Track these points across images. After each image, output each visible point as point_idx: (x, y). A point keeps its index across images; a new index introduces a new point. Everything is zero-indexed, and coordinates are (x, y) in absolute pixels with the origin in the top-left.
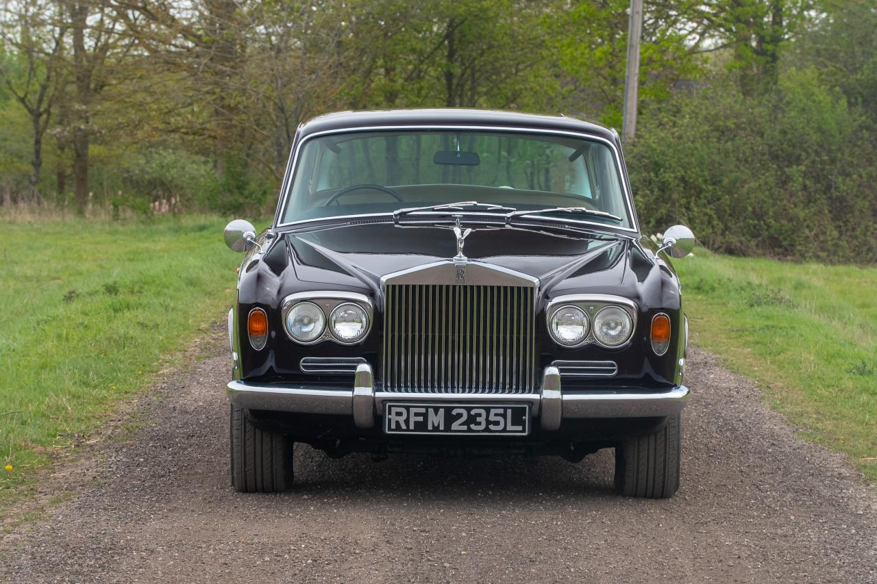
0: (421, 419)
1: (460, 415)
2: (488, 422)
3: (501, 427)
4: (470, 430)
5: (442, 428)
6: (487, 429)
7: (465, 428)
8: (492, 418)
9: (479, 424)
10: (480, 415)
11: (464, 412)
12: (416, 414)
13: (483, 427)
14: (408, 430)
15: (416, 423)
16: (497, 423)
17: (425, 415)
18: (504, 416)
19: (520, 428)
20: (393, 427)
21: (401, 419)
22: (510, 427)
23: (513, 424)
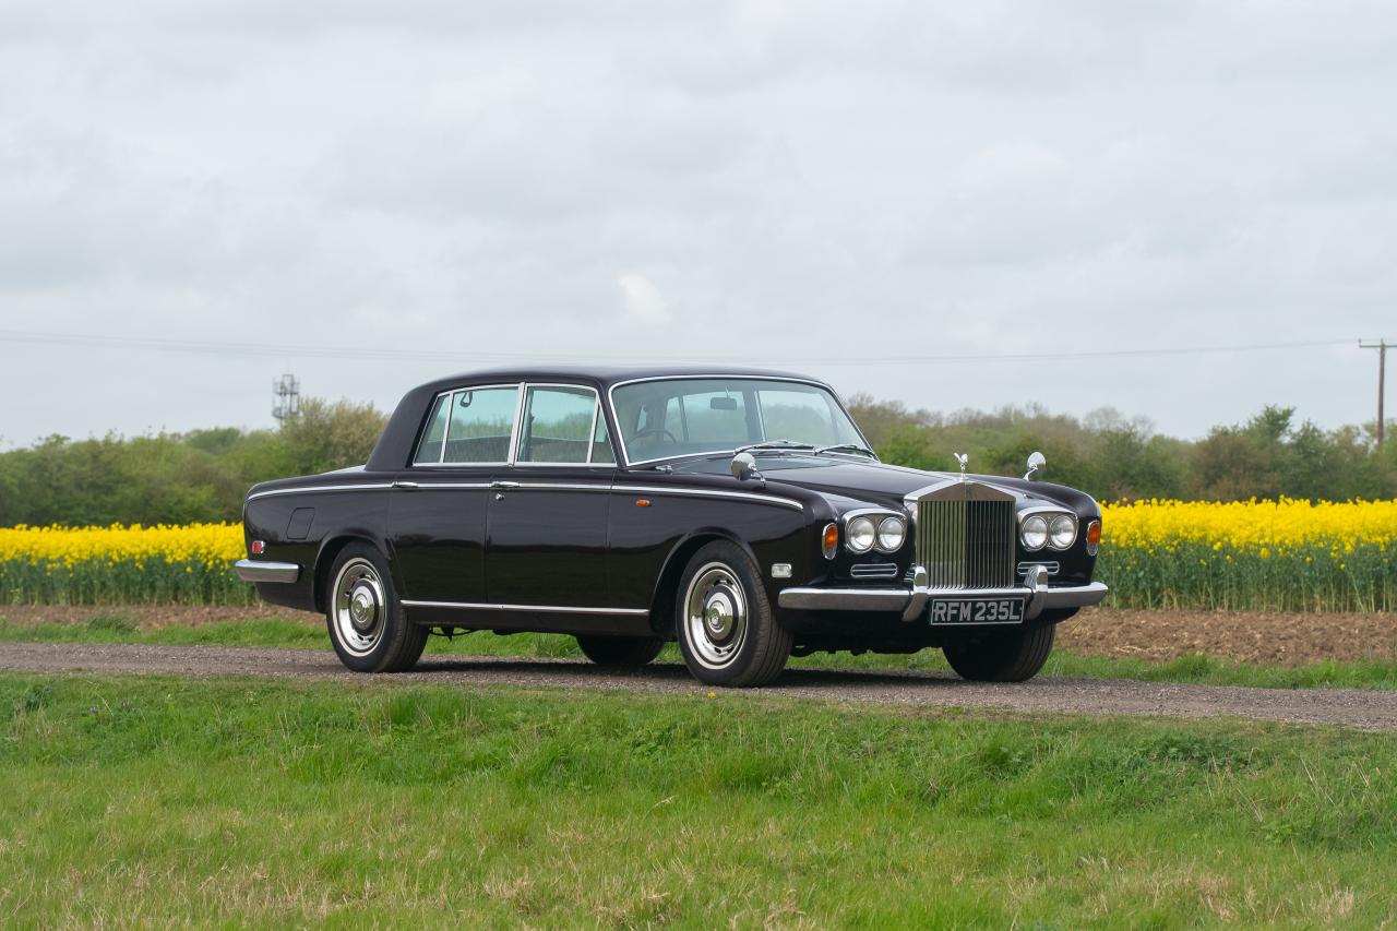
0: (955, 612)
1: (981, 608)
2: (999, 613)
3: (1005, 617)
4: (986, 620)
5: (969, 619)
6: (997, 619)
7: (983, 618)
8: (1001, 610)
9: (993, 614)
10: (993, 607)
11: (984, 605)
12: (953, 608)
13: (994, 617)
14: (946, 622)
15: (952, 615)
16: (1003, 614)
17: (958, 609)
18: (1008, 607)
19: (1017, 617)
20: (936, 619)
21: (943, 611)
22: (1012, 617)
23: (1014, 614)
